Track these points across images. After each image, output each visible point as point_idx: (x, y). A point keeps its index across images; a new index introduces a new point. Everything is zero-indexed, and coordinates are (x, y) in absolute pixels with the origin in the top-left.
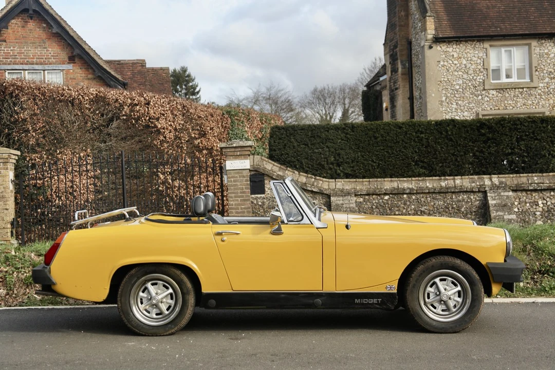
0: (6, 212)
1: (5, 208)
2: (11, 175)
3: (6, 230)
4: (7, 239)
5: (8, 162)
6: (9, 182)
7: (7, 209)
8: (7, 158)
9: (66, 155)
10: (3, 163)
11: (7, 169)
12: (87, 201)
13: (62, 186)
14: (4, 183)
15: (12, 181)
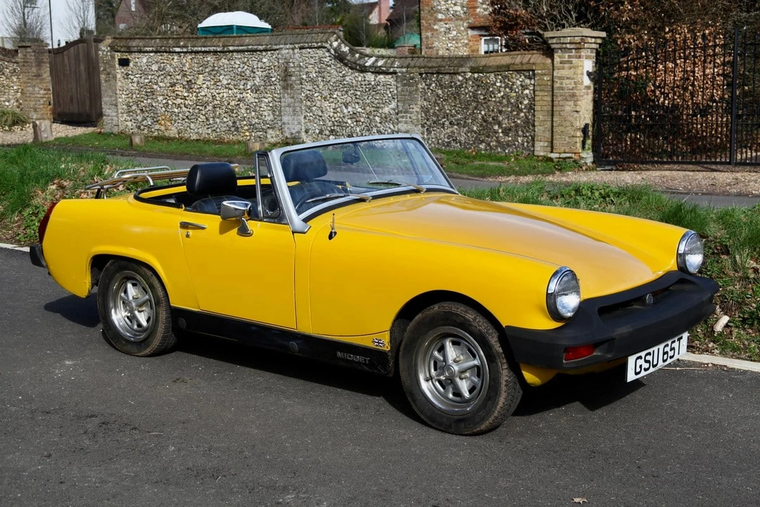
0: (576, 114)
1: (575, 109)
2: (589, 65)
3: (574, 139)
4: (575, 151)
5: (581, 49)
6: (582, 74)
7: (577, 112)
8: (580, 43)
9: (679, 34)
10: (575, 49)
11: (580, 57)
12: (712, 99)
13: (670, 78)
14: (575, 76)
15: (589, 74)
